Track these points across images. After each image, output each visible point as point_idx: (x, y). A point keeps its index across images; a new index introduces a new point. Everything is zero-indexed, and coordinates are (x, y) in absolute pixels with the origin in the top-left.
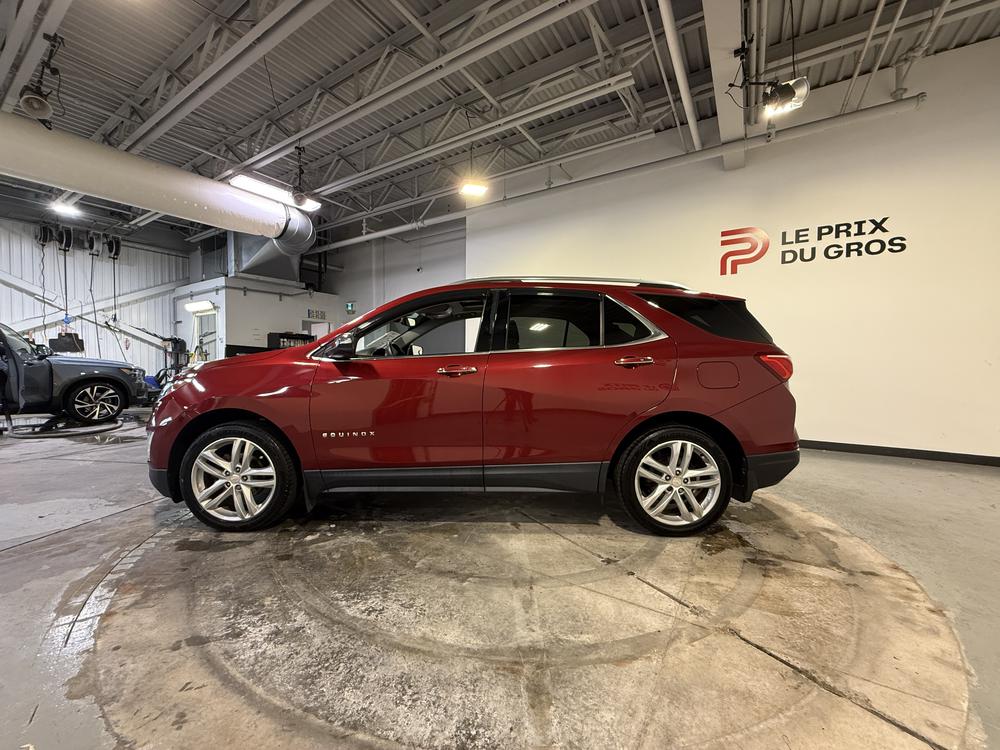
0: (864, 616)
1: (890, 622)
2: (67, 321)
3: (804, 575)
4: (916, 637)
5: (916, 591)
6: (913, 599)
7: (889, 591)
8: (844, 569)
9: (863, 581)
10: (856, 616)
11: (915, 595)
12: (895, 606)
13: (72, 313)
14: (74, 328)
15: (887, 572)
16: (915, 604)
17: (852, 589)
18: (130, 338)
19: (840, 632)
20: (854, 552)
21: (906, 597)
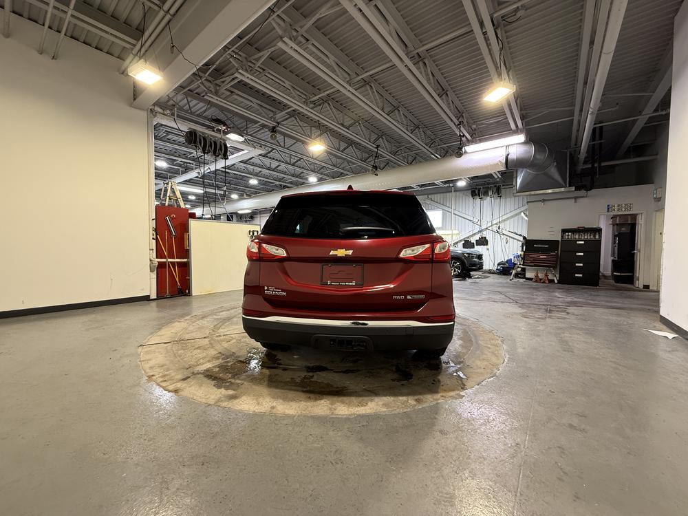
0: (176, 359)
1: (167, 363)
2: (481, 231)
3: (209, 361)
4: (157, 362)
5: (161, 382)
6: (162, 377)
7: (172, 375)
8: (198, 374)
9: (187, 373)
10: (179, 358)
11: (161, 379)
12: (168, 370)
13: (483, 228)
14: (485, 234)
15: (179, 385)
16: (161, 375)
17: (187, 366)
18: (508, 238)
19: (180, 352)
20: (203, 388)
21: (165, 376)
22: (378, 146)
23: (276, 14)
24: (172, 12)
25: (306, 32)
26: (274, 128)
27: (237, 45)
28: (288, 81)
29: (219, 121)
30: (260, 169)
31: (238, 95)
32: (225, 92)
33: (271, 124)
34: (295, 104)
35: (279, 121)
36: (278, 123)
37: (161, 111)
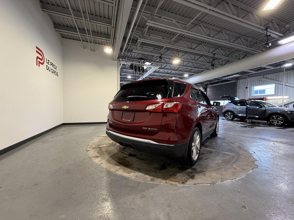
22: (214, 54)
23: (142, 12)
24: (114, 27)
25: (157, 13)
26: (160, 56)
27: (135, 29)
28: (160, 36)
29: (141, 59)
30: (164, 74)
31: (145, 47)
32: (140, 47)
33: (159, 55)
34: (165, 45)
35: (162, 53)
36: (162, 54)
37: (122, 60)
